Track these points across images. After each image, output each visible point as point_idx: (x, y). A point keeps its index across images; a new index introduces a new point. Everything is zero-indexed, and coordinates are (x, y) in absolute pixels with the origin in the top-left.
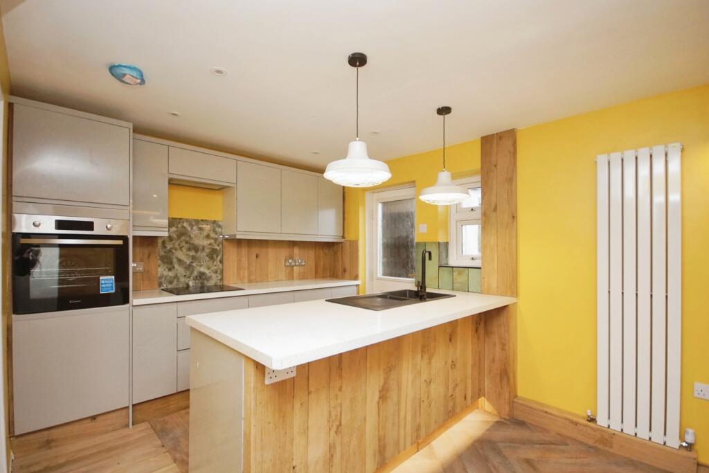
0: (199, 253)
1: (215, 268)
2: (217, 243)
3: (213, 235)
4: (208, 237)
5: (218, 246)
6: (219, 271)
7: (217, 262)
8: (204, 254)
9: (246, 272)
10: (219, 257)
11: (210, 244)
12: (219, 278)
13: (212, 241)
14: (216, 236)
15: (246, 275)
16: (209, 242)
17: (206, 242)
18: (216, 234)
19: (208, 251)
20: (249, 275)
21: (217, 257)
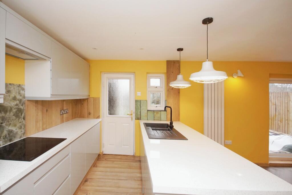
0: (8, 114)
1: (20, 124)
2: (22, 103)
3: (18, 97)
4: (14, 99)
5: (22, 105)
6: (23, 127)
7: (22, 120)
8: (12, 114)
9: (41, 123)
10: (23, 115)
11: (17, 105)
12: (23, 132)
13: (18, 102)
14: (21, 98)
15: (41, 125)
16: (15, 103)
17: (13, 104)
18: (21, 96)
19: (14, 111)
20: (43, 124)
21: (21, 115)
